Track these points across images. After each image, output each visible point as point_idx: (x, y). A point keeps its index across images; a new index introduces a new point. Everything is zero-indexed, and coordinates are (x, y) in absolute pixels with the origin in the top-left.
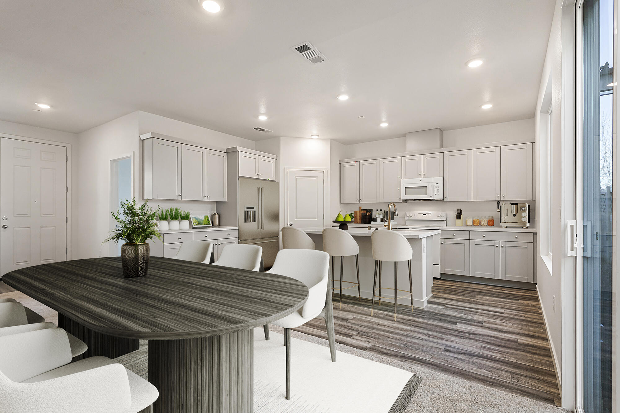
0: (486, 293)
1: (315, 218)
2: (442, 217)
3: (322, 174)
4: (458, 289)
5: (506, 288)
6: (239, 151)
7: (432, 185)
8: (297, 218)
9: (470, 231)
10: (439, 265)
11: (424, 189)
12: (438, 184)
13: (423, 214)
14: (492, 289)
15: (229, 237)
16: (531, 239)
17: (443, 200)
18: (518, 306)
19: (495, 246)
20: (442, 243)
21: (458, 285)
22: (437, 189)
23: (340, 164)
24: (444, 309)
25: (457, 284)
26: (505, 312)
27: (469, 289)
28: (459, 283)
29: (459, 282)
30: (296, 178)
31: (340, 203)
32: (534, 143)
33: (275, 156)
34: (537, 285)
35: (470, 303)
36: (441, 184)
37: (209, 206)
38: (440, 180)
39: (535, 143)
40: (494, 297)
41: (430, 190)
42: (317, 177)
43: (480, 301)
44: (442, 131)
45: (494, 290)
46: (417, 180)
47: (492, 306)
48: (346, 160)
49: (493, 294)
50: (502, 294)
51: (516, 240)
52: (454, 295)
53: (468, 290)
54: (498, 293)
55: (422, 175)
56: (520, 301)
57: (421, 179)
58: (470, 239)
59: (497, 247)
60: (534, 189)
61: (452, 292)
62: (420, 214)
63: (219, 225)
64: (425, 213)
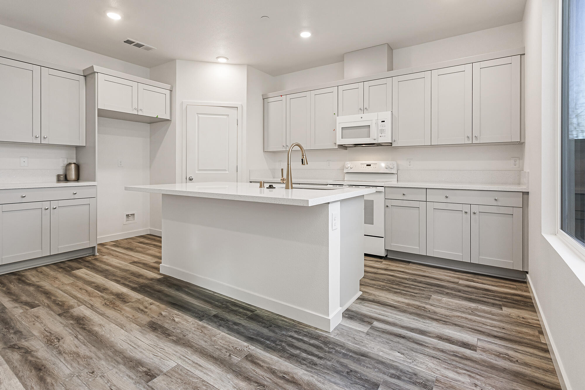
0: (447, 288)
1: (225, 170)
2: (391, 168)
3: (234, 111)
4: (406, 279)
5: (480, 277)
6: (98, 73)
7: (377, 124)
8: (199, 170)
9: (426, 188)
10: (383, 237)
11: (366, 130)
12: (384, 121)
13: (367, 165)
14: (459, 278)
15: (76, 196)
16: (518, 201)
17: (391, 143)
18: (502, 325)
19: (463, 212)
20: (387, 206)
21: (408, 269)
22: (383, 128)
23: (264, 99)
24: (368, 334)
25: (407, 267)
26: (480, 344)
27: (422, 279)
28: (411, 266)
29: (411, 264)
30: (197, 115)
31: (264, 151)
32: (522, 56)
33: (168, 86)
34: (528, 274)
35: (418, 315)
36: (388, 123)
37: (63, 153)
38: (387, 115)
39: (524, 54)
40: (460, 297)
41: (373, 130)
42: (228, 115)
43: (438, 310)
44: (392, 50)
45: (461, 282)
46: (357, 117)
47: (456, 325)
48: (270, 95)
49: (459, 291)
50: (474, 290)
51: (495, 203)
52: (396, 293)
53: (420, 282)
54: (466, 289)
55: (363, 110)
56: (504, 308)
57: (362, 115)
58: (426, 201)
59: (466, 213)
60: (522, 127)
61: (394, 286)
62: (363, 165)
63: (78, 179)
64: (368, 163)
